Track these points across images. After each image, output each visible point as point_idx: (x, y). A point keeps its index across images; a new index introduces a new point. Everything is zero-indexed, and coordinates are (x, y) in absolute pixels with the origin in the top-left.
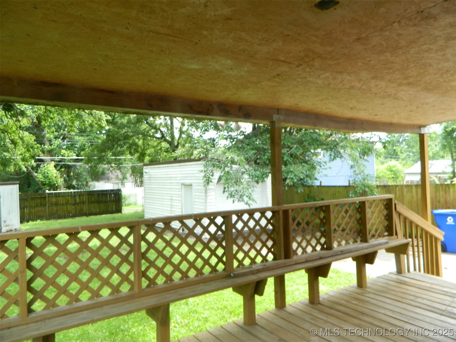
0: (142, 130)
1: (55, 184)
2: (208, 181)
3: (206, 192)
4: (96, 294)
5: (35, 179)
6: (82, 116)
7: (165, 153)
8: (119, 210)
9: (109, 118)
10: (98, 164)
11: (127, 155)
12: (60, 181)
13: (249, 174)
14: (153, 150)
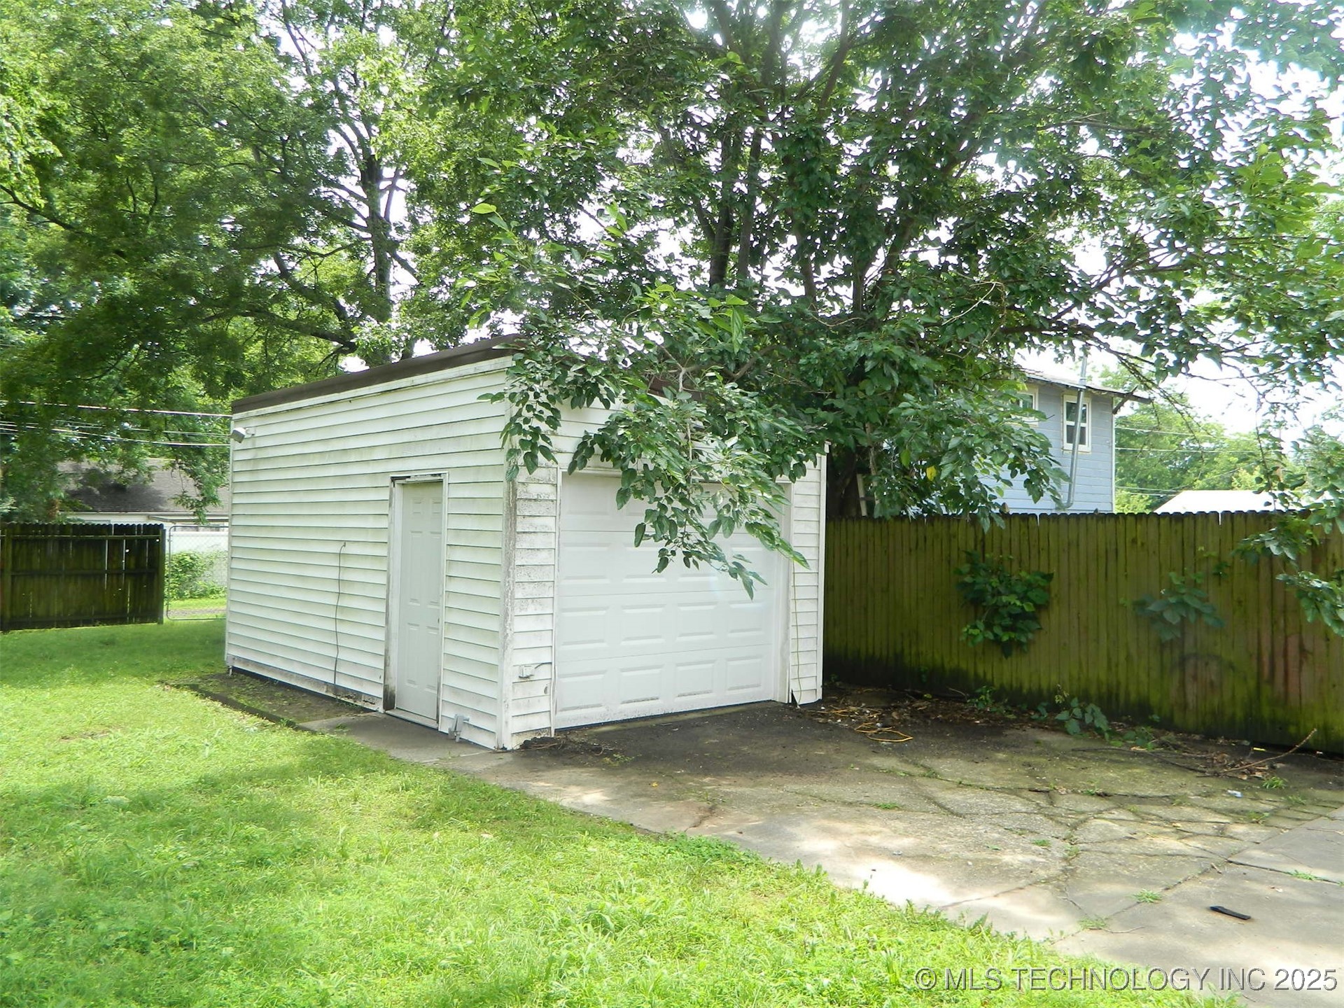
8: (149, 609)
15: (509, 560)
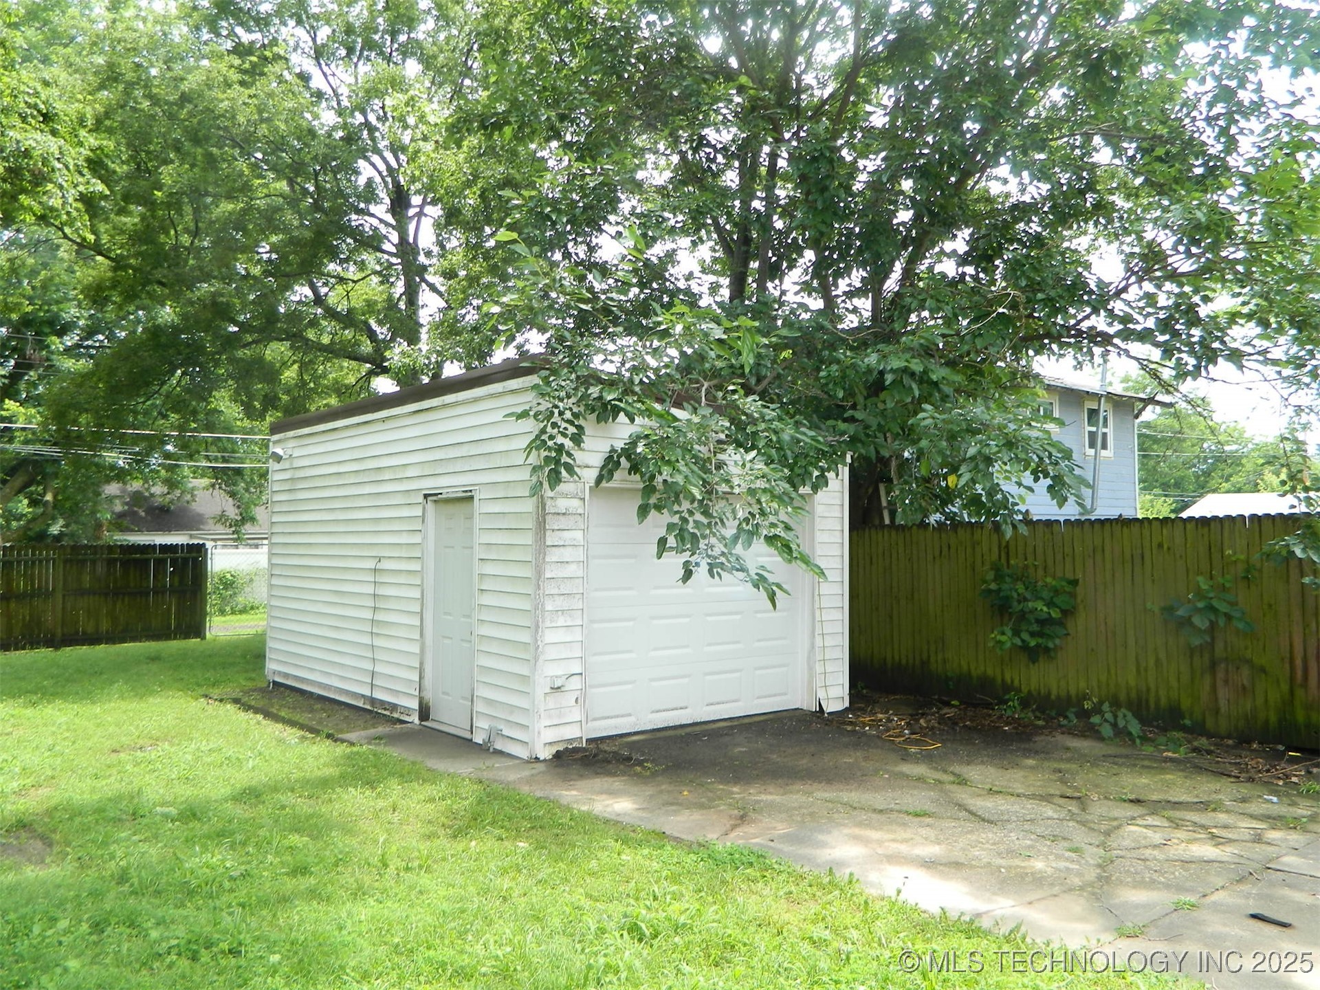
3: (541, 527)
8: (195, 629)
15: (539, 573)
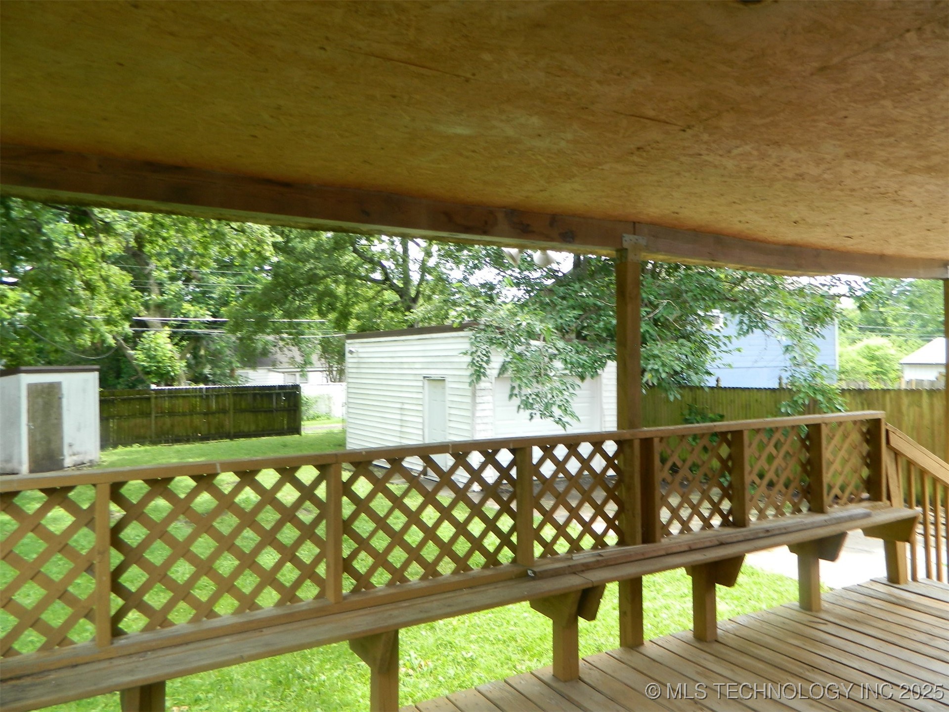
0: (344, 264)
1: (169, 372)
2: (479, 373)
3: (474, 395)
4: (248, 602)
5: (129, 362)
6: (224, 235)
7: (390, 314)
8: (295, 429)
9: (279, 239)
10: (255, 333)
11: (313, 315)
12: (180, 367)
13: (565, 360)
14: (365, 306)
